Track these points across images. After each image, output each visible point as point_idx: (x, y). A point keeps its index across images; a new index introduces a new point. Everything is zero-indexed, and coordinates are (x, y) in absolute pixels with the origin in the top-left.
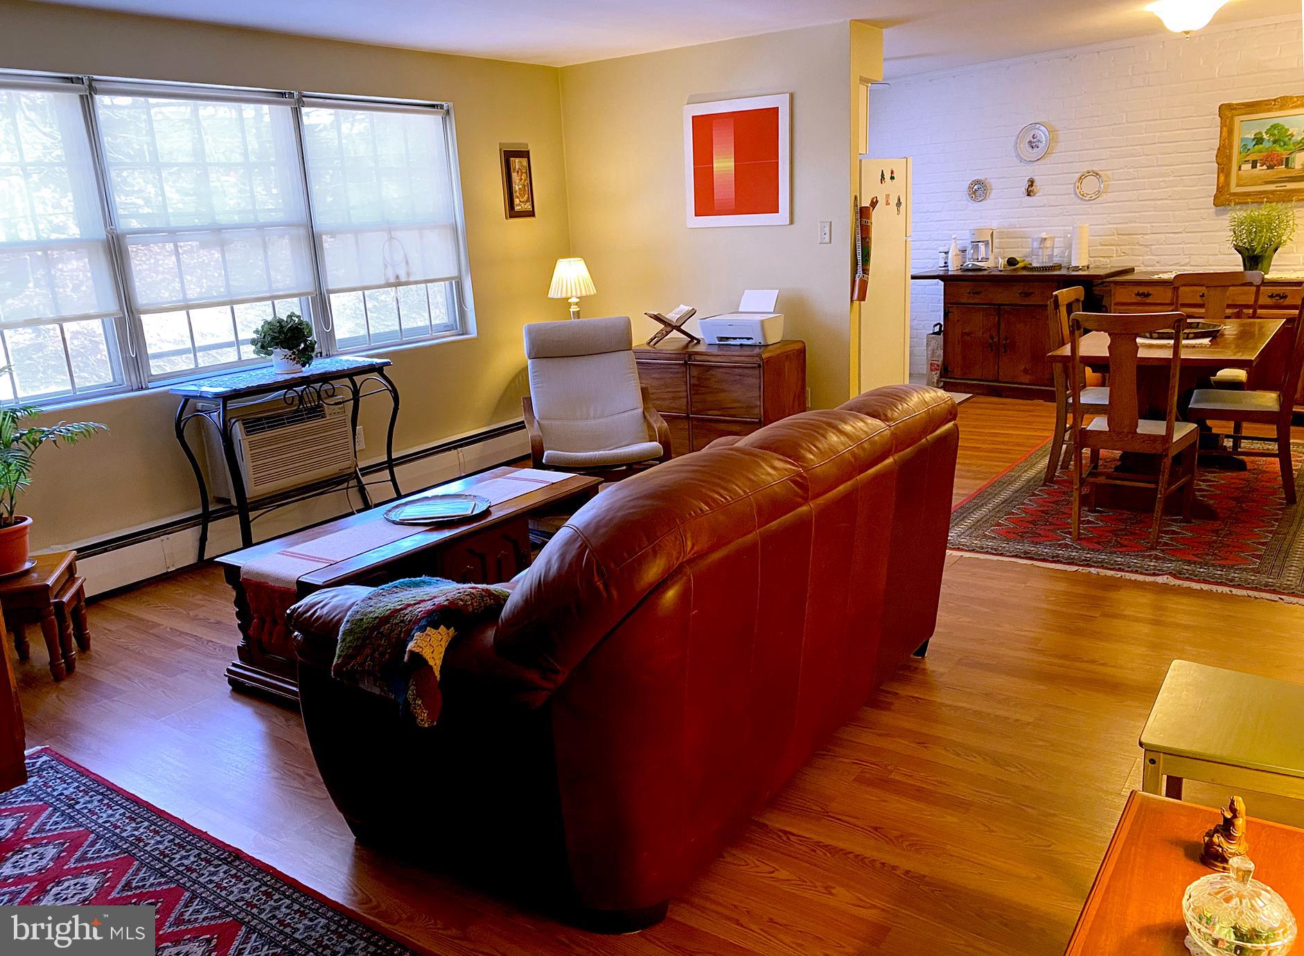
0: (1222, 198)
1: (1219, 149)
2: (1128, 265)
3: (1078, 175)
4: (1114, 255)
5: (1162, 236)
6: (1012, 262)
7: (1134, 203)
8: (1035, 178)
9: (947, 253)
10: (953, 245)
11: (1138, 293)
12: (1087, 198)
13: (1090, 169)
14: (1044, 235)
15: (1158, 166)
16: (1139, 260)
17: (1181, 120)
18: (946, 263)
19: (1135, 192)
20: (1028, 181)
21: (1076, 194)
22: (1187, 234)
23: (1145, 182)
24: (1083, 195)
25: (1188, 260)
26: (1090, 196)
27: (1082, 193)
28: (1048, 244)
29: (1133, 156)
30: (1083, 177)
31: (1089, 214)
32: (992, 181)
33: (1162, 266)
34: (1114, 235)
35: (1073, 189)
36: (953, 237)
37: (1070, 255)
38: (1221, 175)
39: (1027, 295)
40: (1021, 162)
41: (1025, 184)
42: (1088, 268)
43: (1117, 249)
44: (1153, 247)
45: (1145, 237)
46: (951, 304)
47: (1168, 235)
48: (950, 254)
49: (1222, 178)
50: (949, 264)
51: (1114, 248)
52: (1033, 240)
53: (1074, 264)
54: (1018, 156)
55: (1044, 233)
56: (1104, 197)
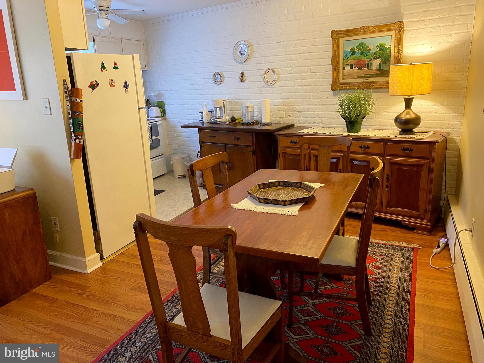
0: (336, 86)
1: (332, 57)
2: (291, 122)
3: (264, 71)
4: (285, 117)
5: (307, 106)
6: (233, 119)
7: (292, 87)
8: (244, 72)
9: (202, 113)
10: (205, 108)
11: (291, 141)
12: (270, 84)
13: (270, 68)
14: (248, 105)
15: (303, 66)
16: (297, 119)
17: (313, 40)
18: (202, 118)
19: (293, 81)
20: (241, 73)
21: (264, 81)
22: (319, 106)
23: (297, 75)
24: (267, 82)
25: (320, 120)
26: (271, 83)
27: (267, 81)
28: (250, 110)
29: (291, 60)
30: (267, 72)
31: (271, 93)
32: (224, 73)
33: (308, 123)
34: (284, 105)
35: (262, 79)
36: (205, 104)
37: (261, 116)
38: (335, 72)
39: (238, 139)
40: (237, 63)
41: (240, 75)
42: (271, 123)
43: (286, 114)
44: (303, 113)
45: (299, 107)
46: (203, 142)
47: (310, 106)
48: (203, 114)
49: (335, 74)
50: (203, 119)
51: (284, 112)
52: (243, 107)
53: (263, 122)
54: (235, 60)
55: (248, 104)
56: (278, 83)
